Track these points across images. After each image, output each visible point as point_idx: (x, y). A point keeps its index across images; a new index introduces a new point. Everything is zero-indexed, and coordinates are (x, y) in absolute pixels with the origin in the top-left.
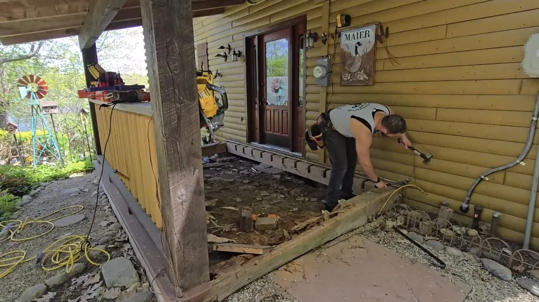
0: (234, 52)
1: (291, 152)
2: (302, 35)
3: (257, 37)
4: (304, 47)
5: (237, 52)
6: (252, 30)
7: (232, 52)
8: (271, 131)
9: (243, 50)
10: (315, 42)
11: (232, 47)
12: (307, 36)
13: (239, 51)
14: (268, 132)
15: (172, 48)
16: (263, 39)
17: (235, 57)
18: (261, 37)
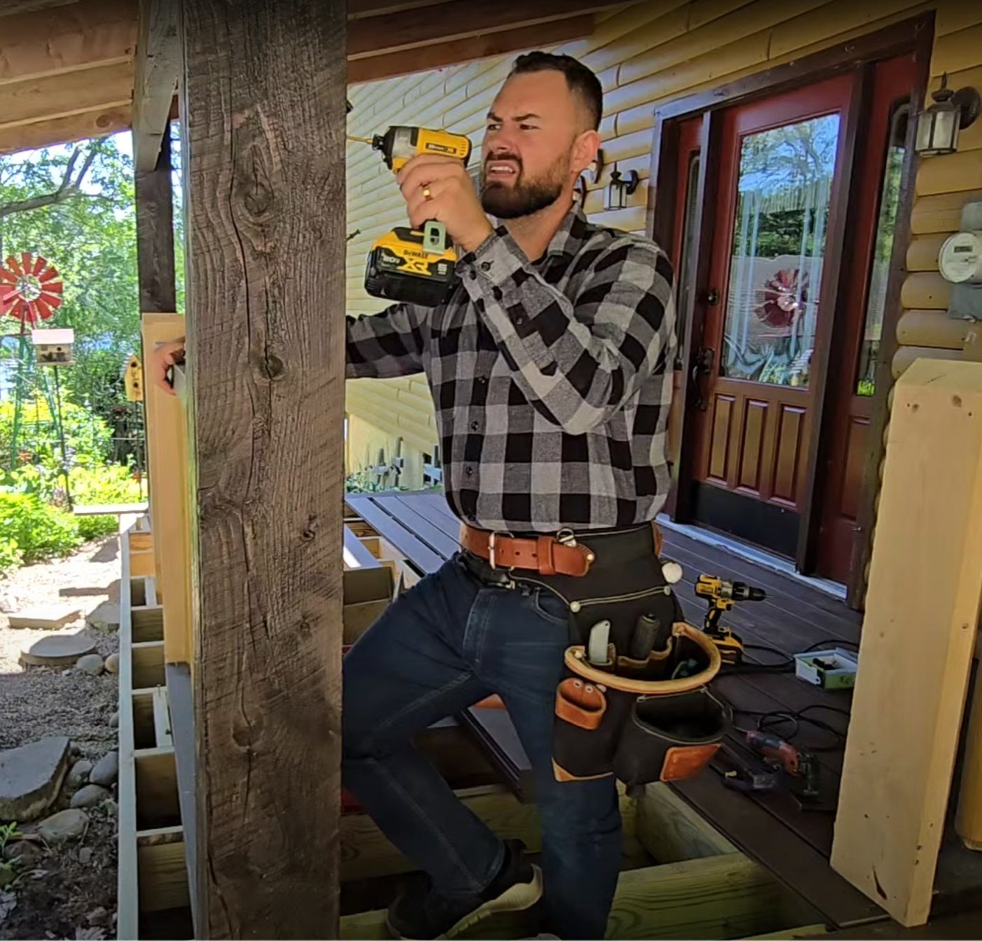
0: (616, 175)
1: (798, 576)
2: (907, 100)
3: (707, 117)
4: (909, 145)
5: (625, 177)
6: (688, 90)
7: (607, 177)
8: (724, 479)
9: (648, 166)
10: (961, 128)
11: (608, 157)
12: (929, 102)
13: (634, 174)
14: (711, 481)
15: (255, 151)
16: (732, 125)
17: (615, 192)
18: (723, 116)
